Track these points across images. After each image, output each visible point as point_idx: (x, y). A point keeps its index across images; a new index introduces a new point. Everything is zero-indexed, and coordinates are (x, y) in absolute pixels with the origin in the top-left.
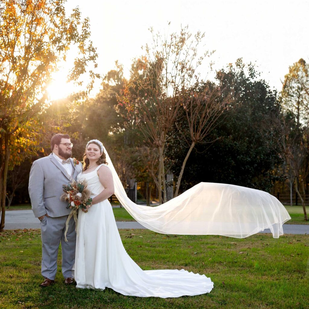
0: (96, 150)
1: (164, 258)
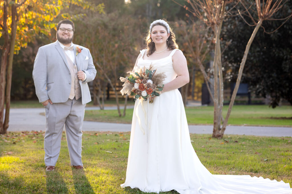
0: (162, 32)
1: (228, 164)
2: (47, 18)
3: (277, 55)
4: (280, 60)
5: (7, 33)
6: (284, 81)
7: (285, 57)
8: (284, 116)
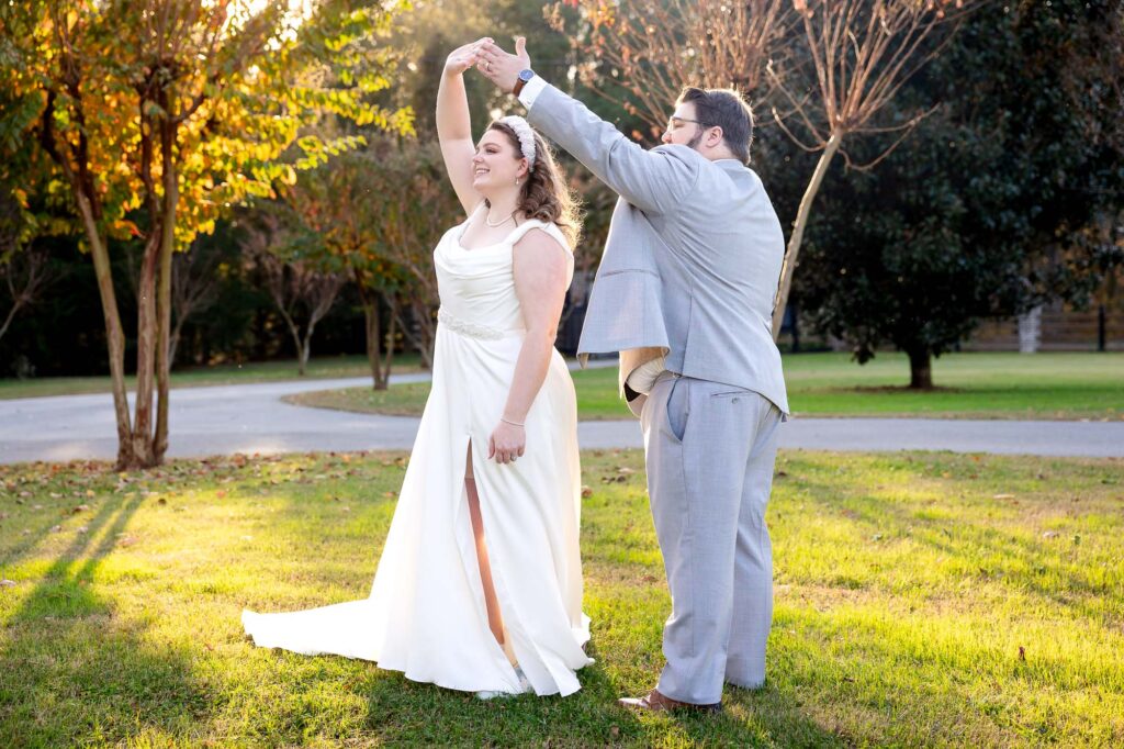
2: (263, 152)
3: (868, 230)
4: (877, 244)
5: (152, 197)
6: (890, 297)
7: (890, 234)
8: (888, 384)
